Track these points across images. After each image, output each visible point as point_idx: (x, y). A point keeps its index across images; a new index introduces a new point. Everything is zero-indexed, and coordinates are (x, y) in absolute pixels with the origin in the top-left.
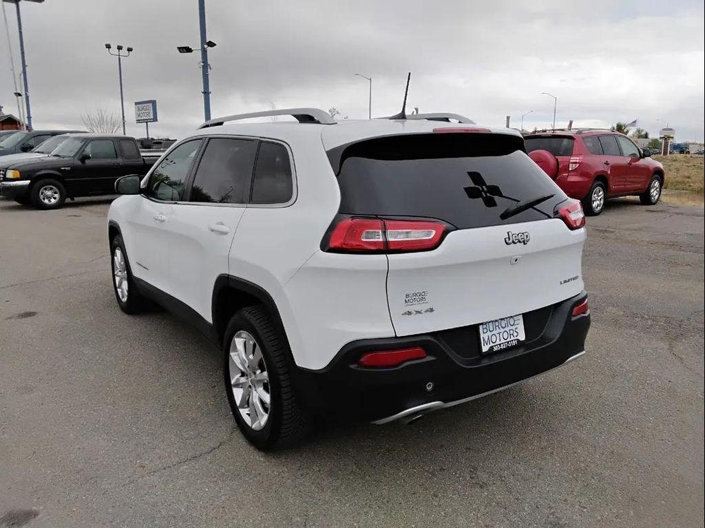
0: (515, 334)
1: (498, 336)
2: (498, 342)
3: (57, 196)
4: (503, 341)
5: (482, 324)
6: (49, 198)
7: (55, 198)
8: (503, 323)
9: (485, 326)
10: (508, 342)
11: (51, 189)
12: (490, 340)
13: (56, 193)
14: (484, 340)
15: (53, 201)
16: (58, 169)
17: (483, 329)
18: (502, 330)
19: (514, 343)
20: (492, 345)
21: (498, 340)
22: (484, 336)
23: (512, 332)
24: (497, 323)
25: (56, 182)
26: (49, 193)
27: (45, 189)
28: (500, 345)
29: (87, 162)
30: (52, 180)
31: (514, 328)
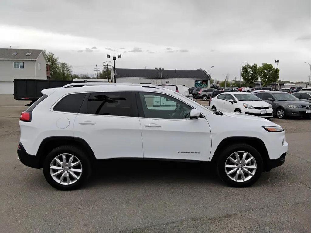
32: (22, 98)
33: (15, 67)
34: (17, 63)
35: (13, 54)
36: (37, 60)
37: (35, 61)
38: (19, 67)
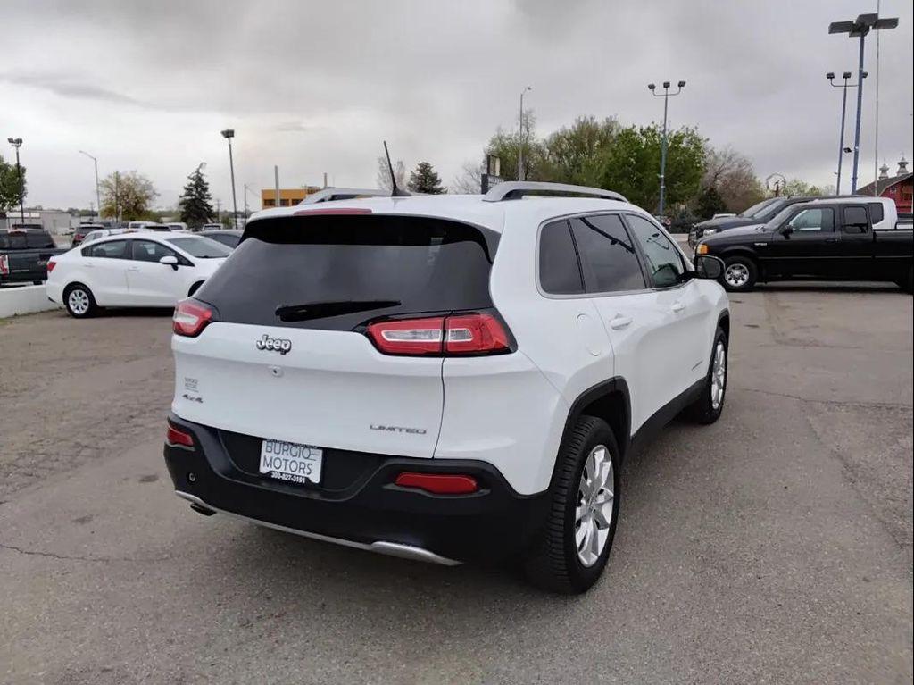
0: (307, 471)
1: (283, 463)
2: (282, 470)
3: (746, 277)
4: (288, 471)
5: (265, 439)
6: (737, 279)
7: (743, 280)
8: (295, 451)
9: (270, 444)
10: (293, 476)
11: (741, 268)
12: (272, 463)
13: (745, 273)
14: (265, 459)
15: (740, 282)
16: (752, 245)
17: (267, 446)
18: (291, 459)
19: (301, 480)
20: (273, 469)
21: (283, 468)
22: (265, 453)
23: (303, 466)
24: (286, 447)
25: (746, 259)
26: (737, 273)
27: (734, 268)
28: (282, 474)
29: (791, 236)
30: (741, 258)
31: (307, 462)
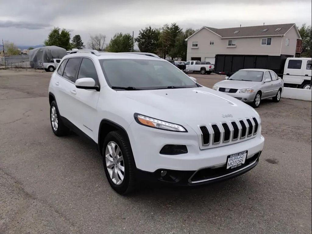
32: (220, 73)
33: (262, 44)
34: (265, 39)
35: (263, 31)
36: (284, 35)
37: (283, 36)
38: (266, 44)
